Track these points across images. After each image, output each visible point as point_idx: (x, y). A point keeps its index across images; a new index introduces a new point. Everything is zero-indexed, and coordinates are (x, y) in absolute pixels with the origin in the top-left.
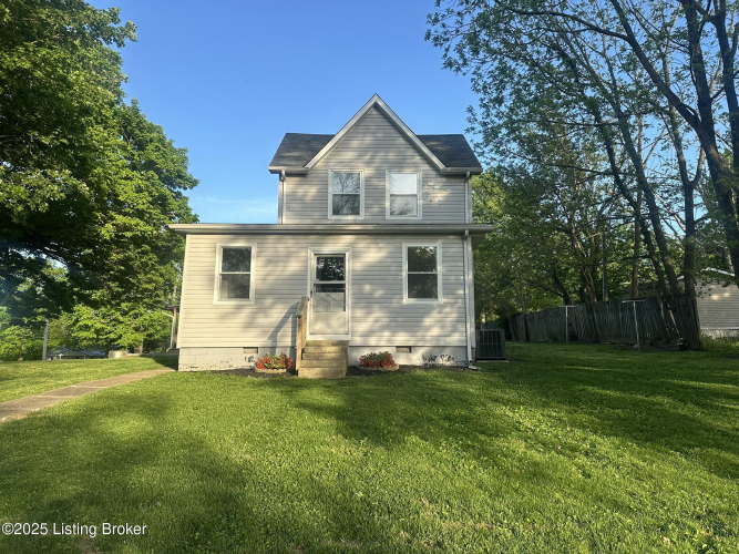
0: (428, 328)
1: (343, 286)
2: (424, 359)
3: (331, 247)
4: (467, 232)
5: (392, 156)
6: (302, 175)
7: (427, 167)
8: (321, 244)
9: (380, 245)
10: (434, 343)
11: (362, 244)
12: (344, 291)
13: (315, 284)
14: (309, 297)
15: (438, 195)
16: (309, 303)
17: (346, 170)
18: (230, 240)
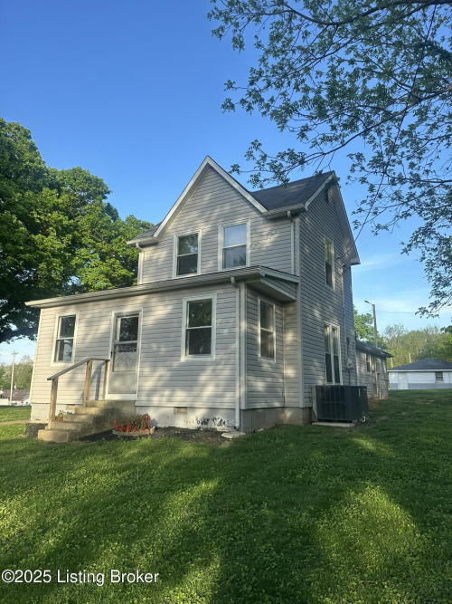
0: (204, 386)
1: (135, 345)
2: (198, 422)
3: (129, 308)
4: (232, 279)
5: (227, 208)
6: (155, 244)
7: (254, 214)
8: (122, 306)
9: (167, 302)
10: (210, 405)
12: (135, 350)
13: (115, 346)
14: (109, 358)
15: (268, 241)
16: (109, 363)
17: (188, 232)
18: (64, 311)
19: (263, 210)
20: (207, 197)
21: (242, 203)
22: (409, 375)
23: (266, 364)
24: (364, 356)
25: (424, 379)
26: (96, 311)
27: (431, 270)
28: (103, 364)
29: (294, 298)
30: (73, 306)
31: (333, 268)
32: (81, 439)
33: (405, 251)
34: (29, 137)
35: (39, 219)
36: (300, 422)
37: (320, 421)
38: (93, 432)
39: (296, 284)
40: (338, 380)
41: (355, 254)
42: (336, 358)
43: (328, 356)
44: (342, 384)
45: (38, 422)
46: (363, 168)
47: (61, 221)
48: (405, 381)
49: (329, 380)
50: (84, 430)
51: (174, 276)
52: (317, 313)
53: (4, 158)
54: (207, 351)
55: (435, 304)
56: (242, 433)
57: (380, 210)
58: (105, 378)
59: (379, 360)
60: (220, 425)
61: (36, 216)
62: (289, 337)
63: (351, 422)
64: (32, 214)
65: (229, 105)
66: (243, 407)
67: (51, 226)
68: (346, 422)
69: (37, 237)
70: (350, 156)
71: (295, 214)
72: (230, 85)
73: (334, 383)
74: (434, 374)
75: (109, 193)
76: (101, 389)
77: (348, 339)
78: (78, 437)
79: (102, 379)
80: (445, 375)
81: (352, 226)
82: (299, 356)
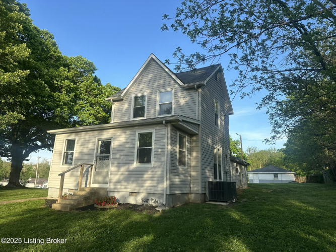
0: (145, 181)
1: (108, 157)
2: (143, 201)
3: (106, 135)
4: (164, 122)
7: (177, 86)
8: (101, 135)
9: (127, 133)
11: (118, 132)
12: (109, 160)
13: (97, 156)
14: (94, 164)
15: (183, 101)
16: (93, 166)
17: (140, 94)
18: (69, 136)
19: (181, 84)
20: (151, 75)
21: (170, 79)
22: (259, 175)
23: (181, 169)
24: (235, 164)
25: (268, 178)
26: (87, 137)
27: (273, 119)
28: (90, 167)
29: (197, 133)
30: (74, 134)
31: (219, 116)
32: (77, 209)
33: (258, 108)
34: (53, 38)
35: (57, 84)
36: (199, 202)
37: (210, 201)
38: (84, 205)
39: (199, 125)
40: (220, 178)
41: (230, 109)
42: (220, 166)
43: (215, 165)
44: (222, 180)
45: (52, 199)
46: (236, 62)
47: (69, 85)
48: (257, 178)
49: (216, 178)
50: (78, 204)
51: (132, 119)
52: (210, 141)
53: (38, 50)
54: (149, 161)
55: (273, 137)
56: (167, 208)
57: (245, 85)
58: (91, 175)
59: (243, 167)
60: (155, 203)
61: (55, 82)
62: (194, 154)
63: (227, 202)
64: (53, 81)
65: (165, 28)
66: (168, 193)
67: (63, 88)
68: (224, 202)
69: (56, 94)
70: (230, 55)
71: (199, 87)
72: (166, 17)
73: (218, 180)
74: (273, 175)
75: (96, 70)
76: (88, 181)
77: (226, 155)
78: (75, 208)
79: (89, 176)
80: (279, 176)
81: (229, 93)
82: (200, 165)
